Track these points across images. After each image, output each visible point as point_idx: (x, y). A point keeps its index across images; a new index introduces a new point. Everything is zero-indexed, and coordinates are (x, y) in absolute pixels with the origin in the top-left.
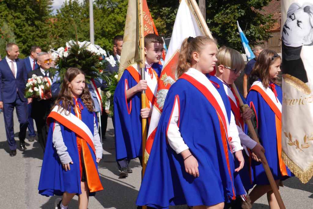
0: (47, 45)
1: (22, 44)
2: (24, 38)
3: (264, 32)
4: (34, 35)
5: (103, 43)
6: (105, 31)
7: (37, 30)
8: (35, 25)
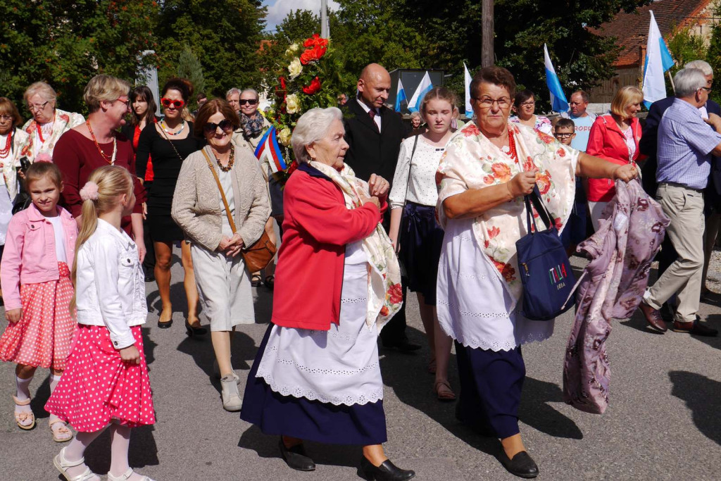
0: (254, 83)
1: (214, 81)
2: (217, 70)
3: (602, 66)
4: (233, 65)
5: (348, 81)
6: (352, 61)
7: (238, 59)
8: (236, 50)
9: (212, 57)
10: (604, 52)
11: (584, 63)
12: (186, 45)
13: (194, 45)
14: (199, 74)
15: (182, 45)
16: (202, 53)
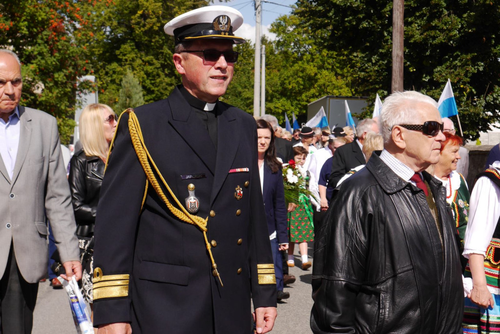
9: (153, 82)
12: (128, 71)
13: (136, 70)
14: (140, 98)
15: (125, 70)
16: (143, 78)
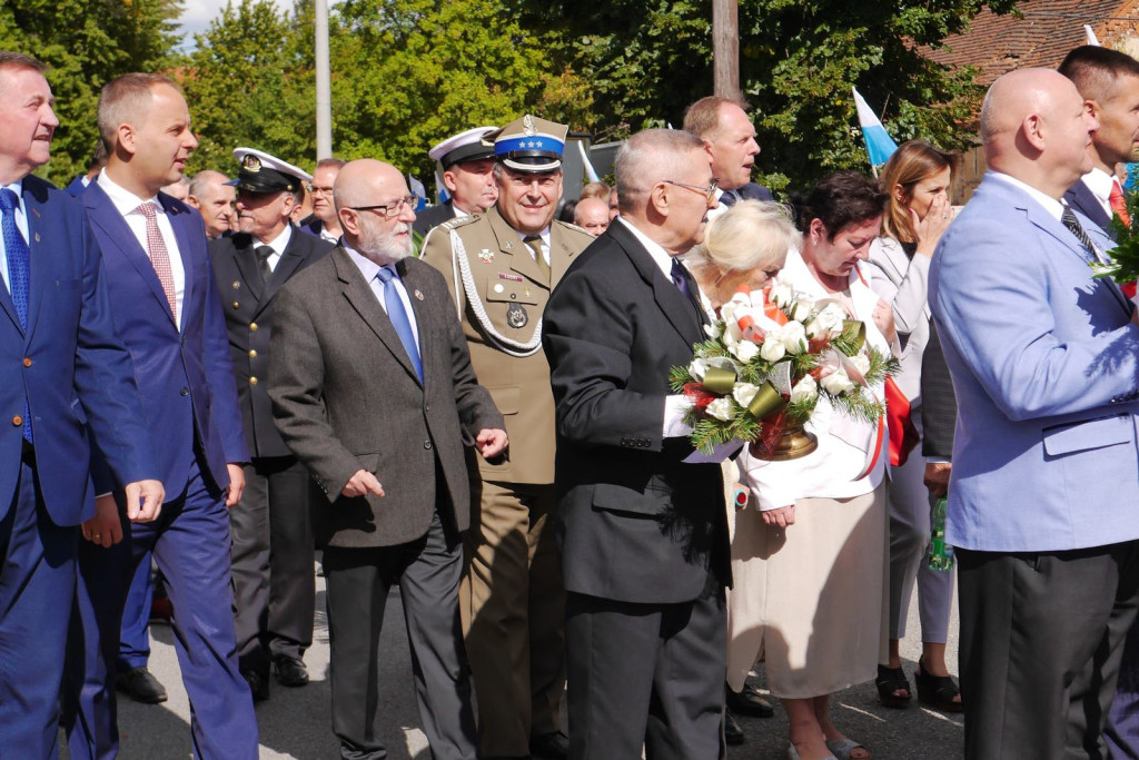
3: (950, 128)
10: (950, 98)
11: (910, 123)
